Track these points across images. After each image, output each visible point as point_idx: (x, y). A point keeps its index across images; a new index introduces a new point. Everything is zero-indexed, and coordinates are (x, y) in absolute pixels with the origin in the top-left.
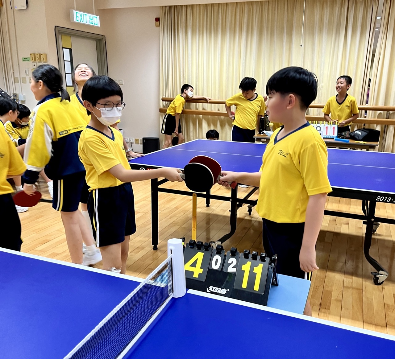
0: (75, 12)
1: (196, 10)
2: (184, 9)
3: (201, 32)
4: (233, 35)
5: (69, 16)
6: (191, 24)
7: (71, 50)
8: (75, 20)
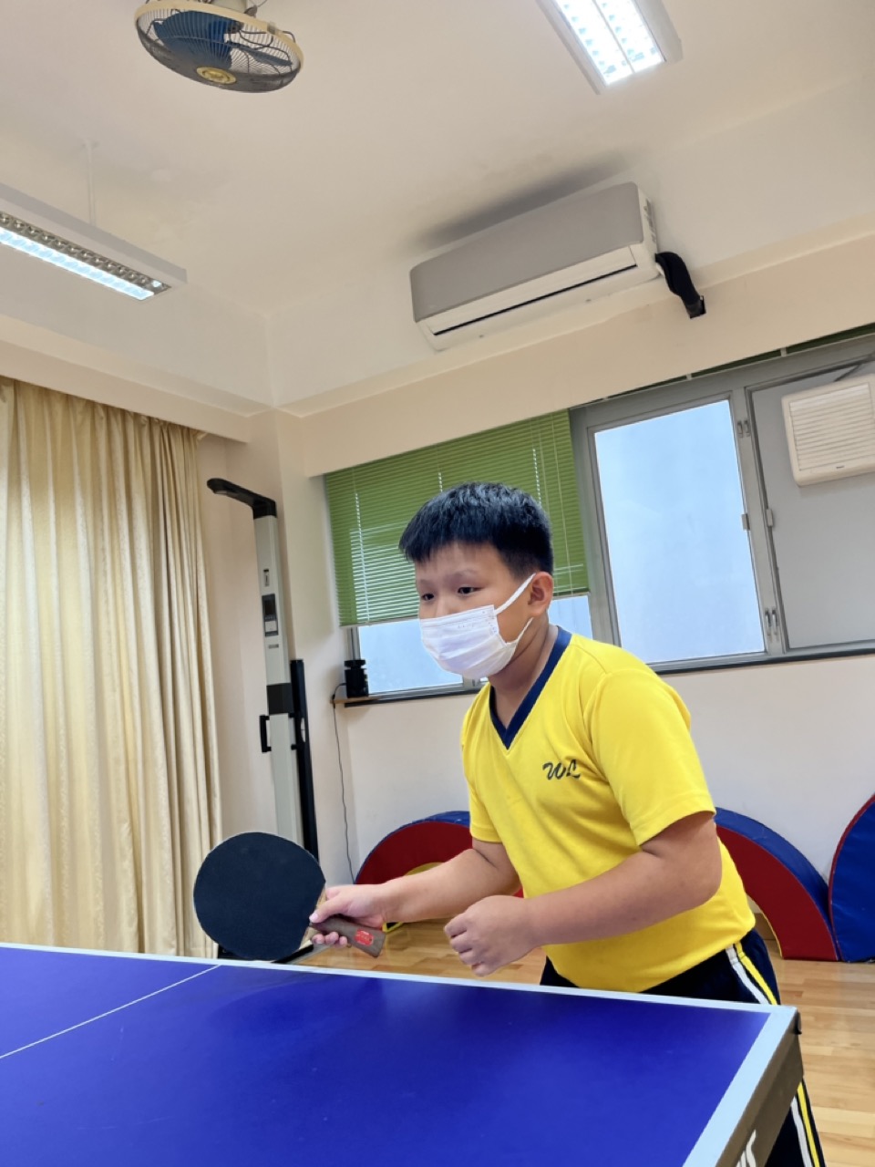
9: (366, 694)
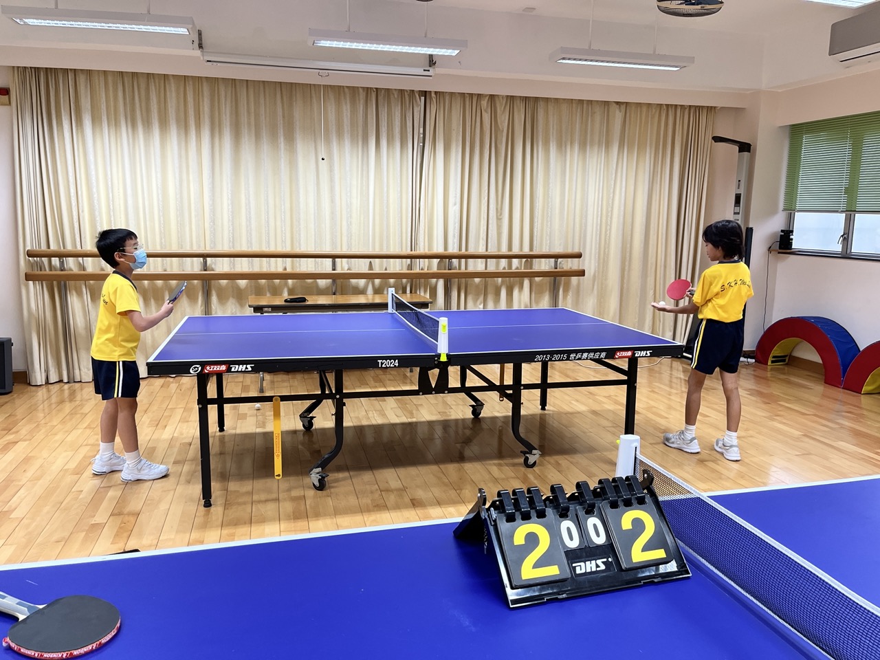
2: (70, 75)
4: (183, 131)
9: (791, 248)
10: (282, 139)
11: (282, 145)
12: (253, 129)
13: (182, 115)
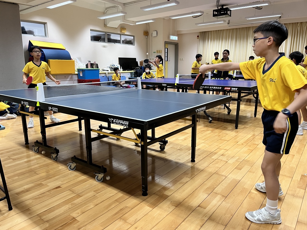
0: (171, 36)
1: (212, 33)
2: (208, 32)
3: (214, 40)
4: (226, 40)
5: (169, 37)
6: (210, 37)
7: (167, 49)
8: (171, 39)
10: (245, 39)
11: (245, 41)
12: (240, 39)
13: (226, 37)
